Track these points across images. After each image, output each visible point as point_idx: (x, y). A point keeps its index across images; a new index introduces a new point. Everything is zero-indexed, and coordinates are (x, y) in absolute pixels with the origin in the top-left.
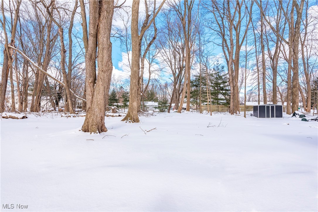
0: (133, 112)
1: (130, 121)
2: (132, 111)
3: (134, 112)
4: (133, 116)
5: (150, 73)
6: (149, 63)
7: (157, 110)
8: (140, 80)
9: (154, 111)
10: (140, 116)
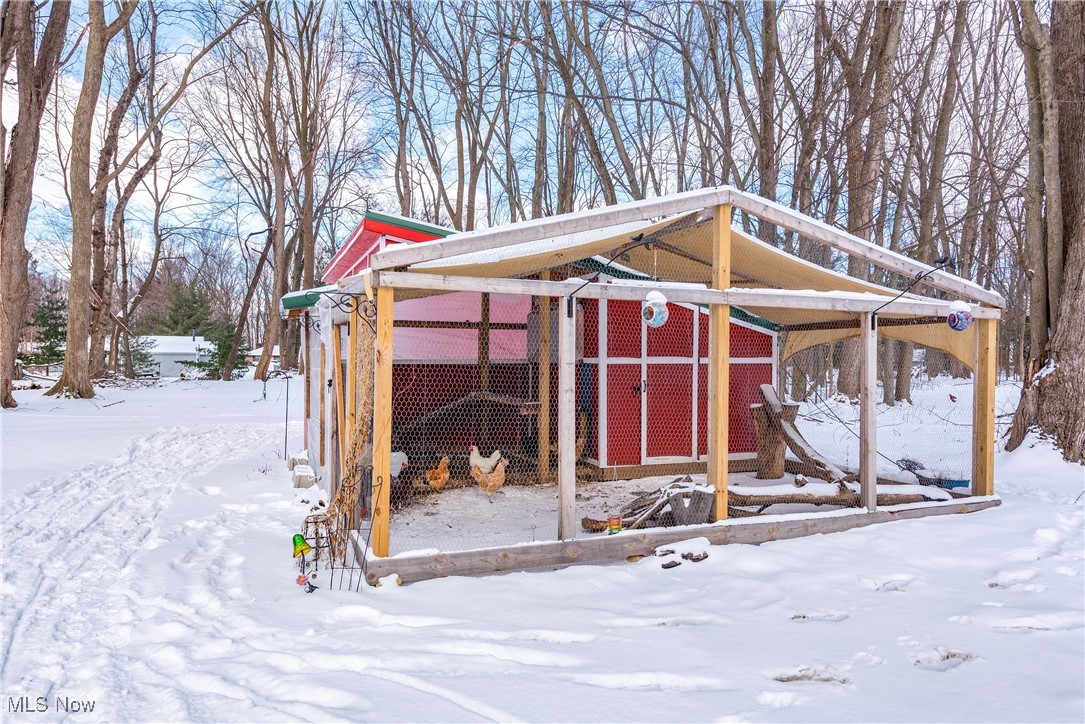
0: (75, 374)
1: (68, 394)
2: (74, 371)
3: (79, 374)
4: (76, 382)
5: (159, 237)
6: (156, 199)
7: (195, 372)
8: (106, 280)
9: (182, 375)
10: (103, 387)
